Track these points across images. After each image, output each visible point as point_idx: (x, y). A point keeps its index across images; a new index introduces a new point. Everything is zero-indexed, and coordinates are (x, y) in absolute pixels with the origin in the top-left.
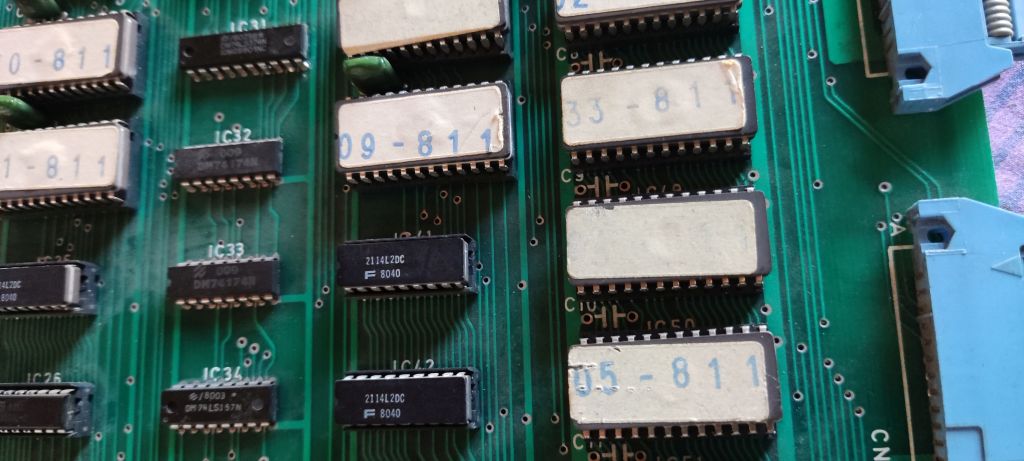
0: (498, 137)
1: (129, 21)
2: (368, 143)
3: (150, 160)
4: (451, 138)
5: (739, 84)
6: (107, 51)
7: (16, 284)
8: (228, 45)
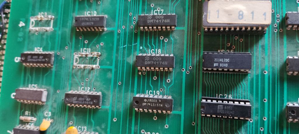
7: (227, 60)
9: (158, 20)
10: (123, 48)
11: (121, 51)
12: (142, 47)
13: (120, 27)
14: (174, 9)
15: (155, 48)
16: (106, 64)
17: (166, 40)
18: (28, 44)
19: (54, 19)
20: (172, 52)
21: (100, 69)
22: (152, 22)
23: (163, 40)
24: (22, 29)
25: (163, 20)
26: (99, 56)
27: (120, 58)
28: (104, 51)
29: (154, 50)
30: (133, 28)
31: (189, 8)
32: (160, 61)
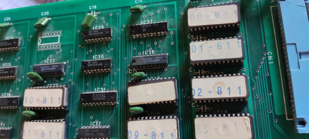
0: (175, 135)
1: (66, 89)
2: (137, 134)
3: (71, 130)
4: (162, 134)
5: (249, 125)
6: (59, 99)
8: (95, 97)
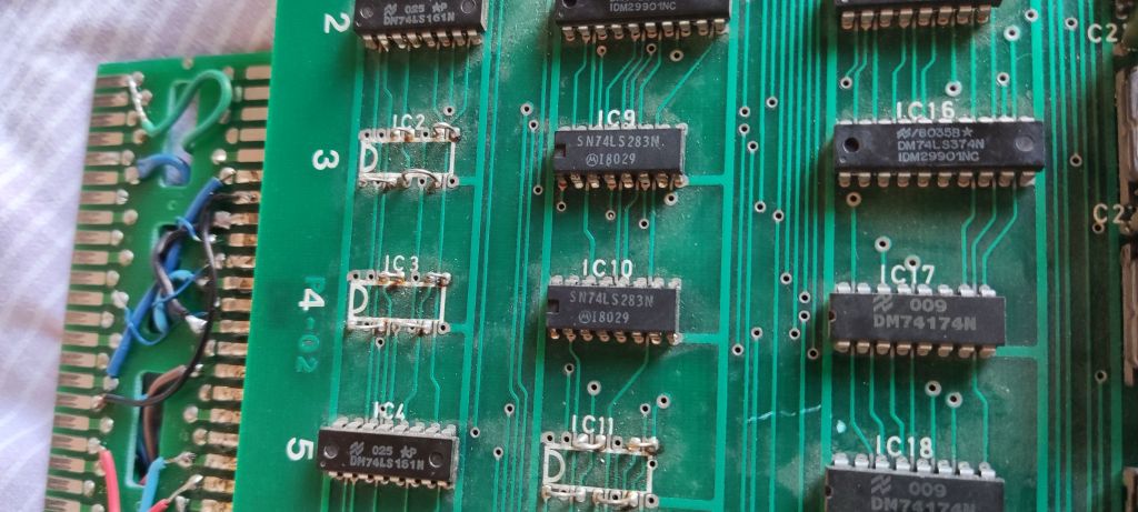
9: (921, 319)
10: (760, 423)
11: (749, 437)
12: (847, 422)
13: (743, 330)
14: (984, 267)
15: (907, 431)
16: (685, 492)
17: (954, 399)
18: (343, 387)
19: (448, 286)
20: (985, 455)
21: (659, 508)
22: (893, 326)
23: (940, 400)
24: (311, 320)
25: (947, 320)
26: (654, 454)
27: (748, 469)
28: (675, 431)
29: (899, 441)
30: (799, 341)
31: (1050, 266)
32: (941, 500)
